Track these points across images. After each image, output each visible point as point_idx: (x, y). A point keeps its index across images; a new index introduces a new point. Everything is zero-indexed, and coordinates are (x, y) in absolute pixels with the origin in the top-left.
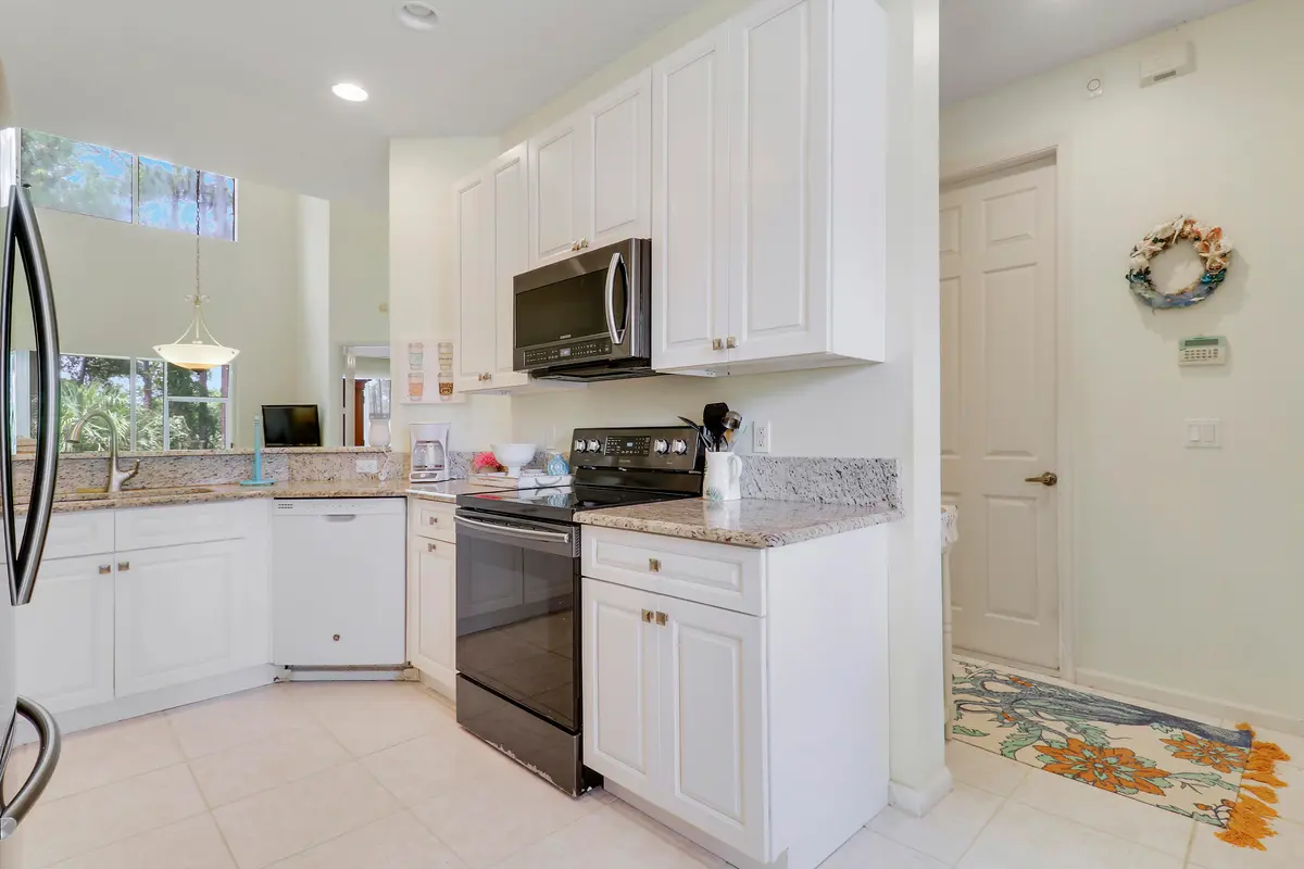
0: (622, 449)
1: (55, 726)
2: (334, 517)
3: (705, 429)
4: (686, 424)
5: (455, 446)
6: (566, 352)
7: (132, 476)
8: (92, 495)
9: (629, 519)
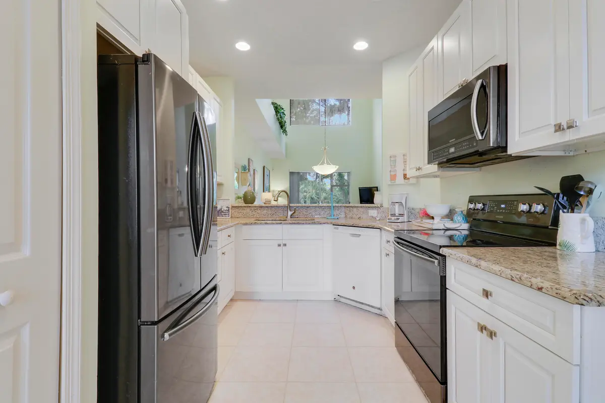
0: (497, 209)
1: (218, 294)
2: (354, 235)
3: (561, 196)
4: (543, 193)
5: (411, 204)
6: (452, 150)
7: (293, 213)
8: (282, 219)
9: (470, 257)
